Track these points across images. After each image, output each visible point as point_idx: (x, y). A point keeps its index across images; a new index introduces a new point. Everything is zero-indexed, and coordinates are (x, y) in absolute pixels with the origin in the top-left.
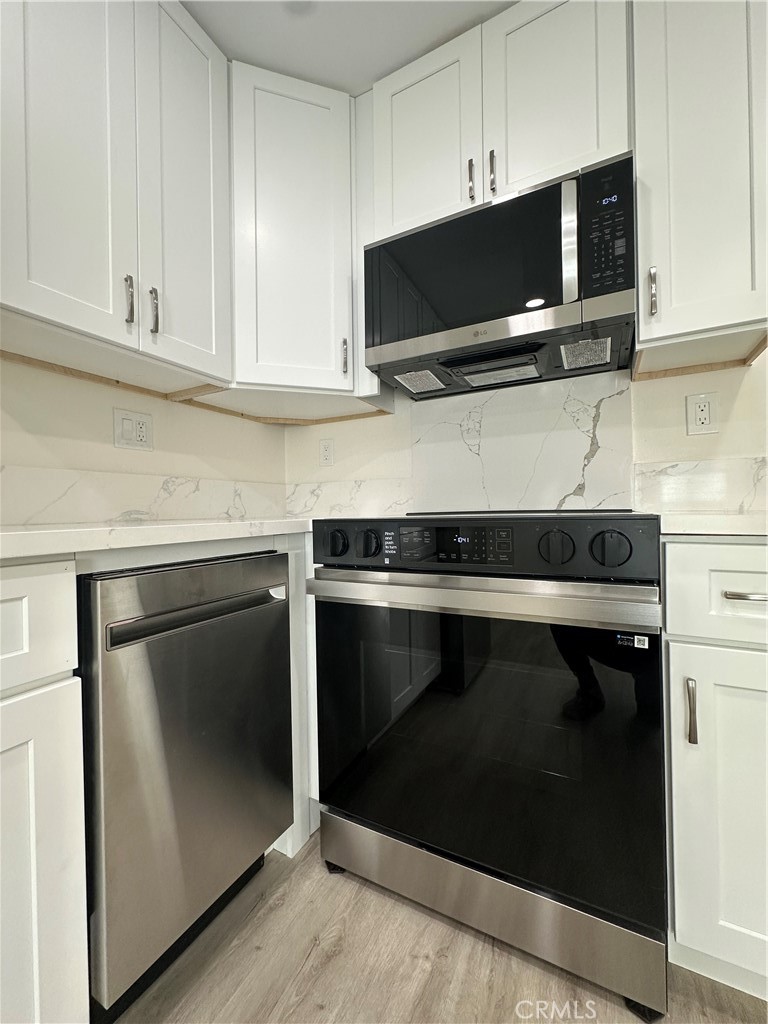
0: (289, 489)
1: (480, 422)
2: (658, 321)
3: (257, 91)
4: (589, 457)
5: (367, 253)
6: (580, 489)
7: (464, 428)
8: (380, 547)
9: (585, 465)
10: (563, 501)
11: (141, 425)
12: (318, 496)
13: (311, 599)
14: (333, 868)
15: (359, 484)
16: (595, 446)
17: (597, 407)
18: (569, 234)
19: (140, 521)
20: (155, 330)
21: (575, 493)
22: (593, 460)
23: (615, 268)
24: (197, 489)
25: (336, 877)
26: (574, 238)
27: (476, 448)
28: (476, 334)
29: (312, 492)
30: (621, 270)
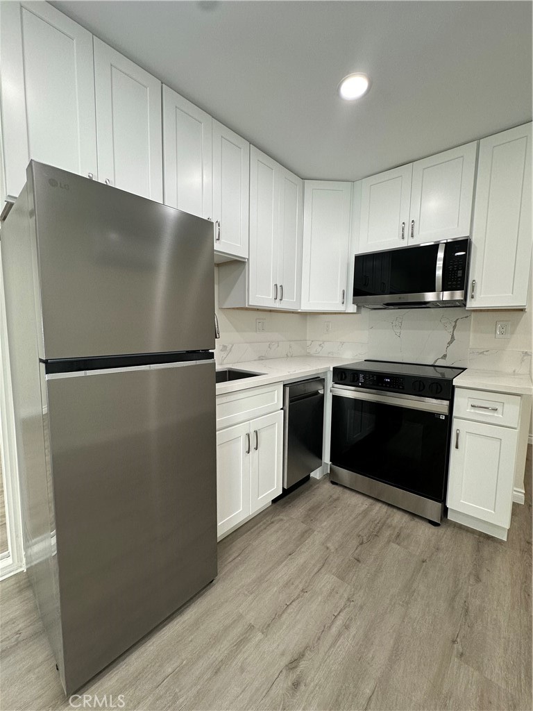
0: (309, 343)
1: (401, 323)
2: (475, 301)
3: (314, 191)
4: (449, 343)
5: (356, 257)
6: (445, 356)
7: (394, 324)
8: (358, 379)
9: (448, 347)
10: (436, 361)
12: (322, 347)
13: (331, 394)
14: (333, 483)
15: (342, 343)
16: (453, 338)
17: (456, 322)
18: (440, 261)
19: (262, 359)
20: (281, 300)
21: (442, 358)
22: (452, 344)
23: (457, 281)
25: (334, 486)
26: (442, 262)
27: (399, 334)
28: (400, 298)
29: (320, 345)
30: (459, 282)
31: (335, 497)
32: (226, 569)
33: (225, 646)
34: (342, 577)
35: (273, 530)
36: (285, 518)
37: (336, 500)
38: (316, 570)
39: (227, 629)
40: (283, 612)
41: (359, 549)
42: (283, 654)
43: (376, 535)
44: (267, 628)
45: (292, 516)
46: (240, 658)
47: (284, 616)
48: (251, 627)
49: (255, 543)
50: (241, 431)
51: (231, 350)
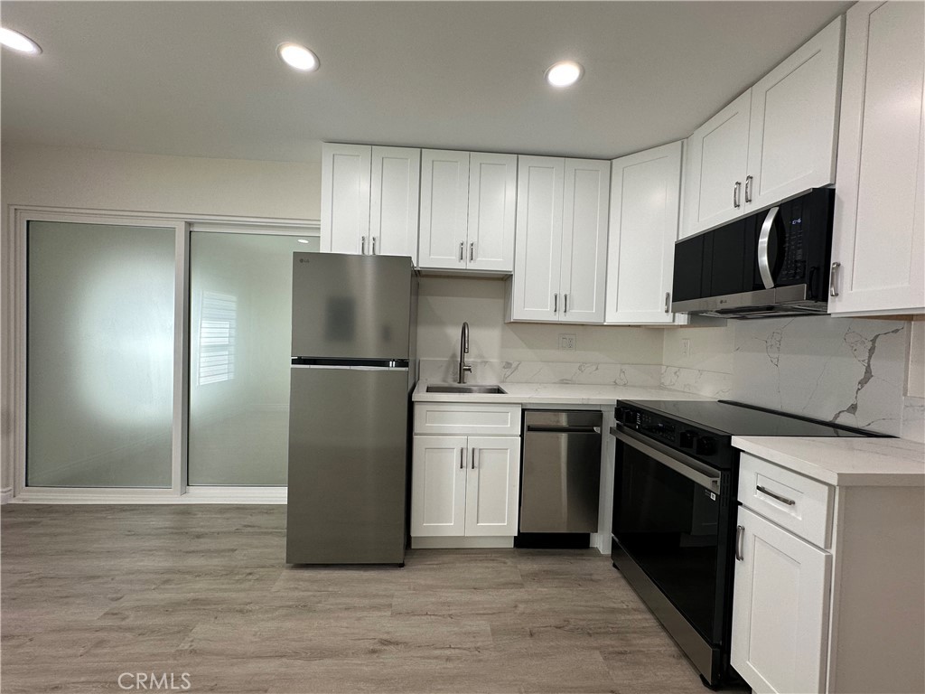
0: (664, 369)
1: (779, 341)
4: (863, 382)
6: (853, 408)
7: (769, 344)
8: (635, 419)
9: (859, 389)
10: (837, 416)
11: (571, 340)
12: (678, 376)
14: (615, 565)
15: (701, 372)
16: (869, 373)
17: (873, 341)
19: (566, 384)
20: (565, 311)
21: (848, 411)
22: (866, 386)
24: (597, 369)
27: (775, 361)
29: (676, 373)
31: (595, 577)
32: (420, 567)
33: (366, 602)
34: (494, 632)
35: (486, 565)
36: (509, 563)
37: (592, 580)
38: (481, 612)
39: (375, 596)
40: (418, 615)
41: (549, 629)
42: (388, 633)
43: (589, 633)
44: (397, 614)
45: (519, 566)
46: (365, 614)
47: (416, 617)
48: (390, 606)
49: (458, 565)
50: (456, 443)
51: (516, 368)
